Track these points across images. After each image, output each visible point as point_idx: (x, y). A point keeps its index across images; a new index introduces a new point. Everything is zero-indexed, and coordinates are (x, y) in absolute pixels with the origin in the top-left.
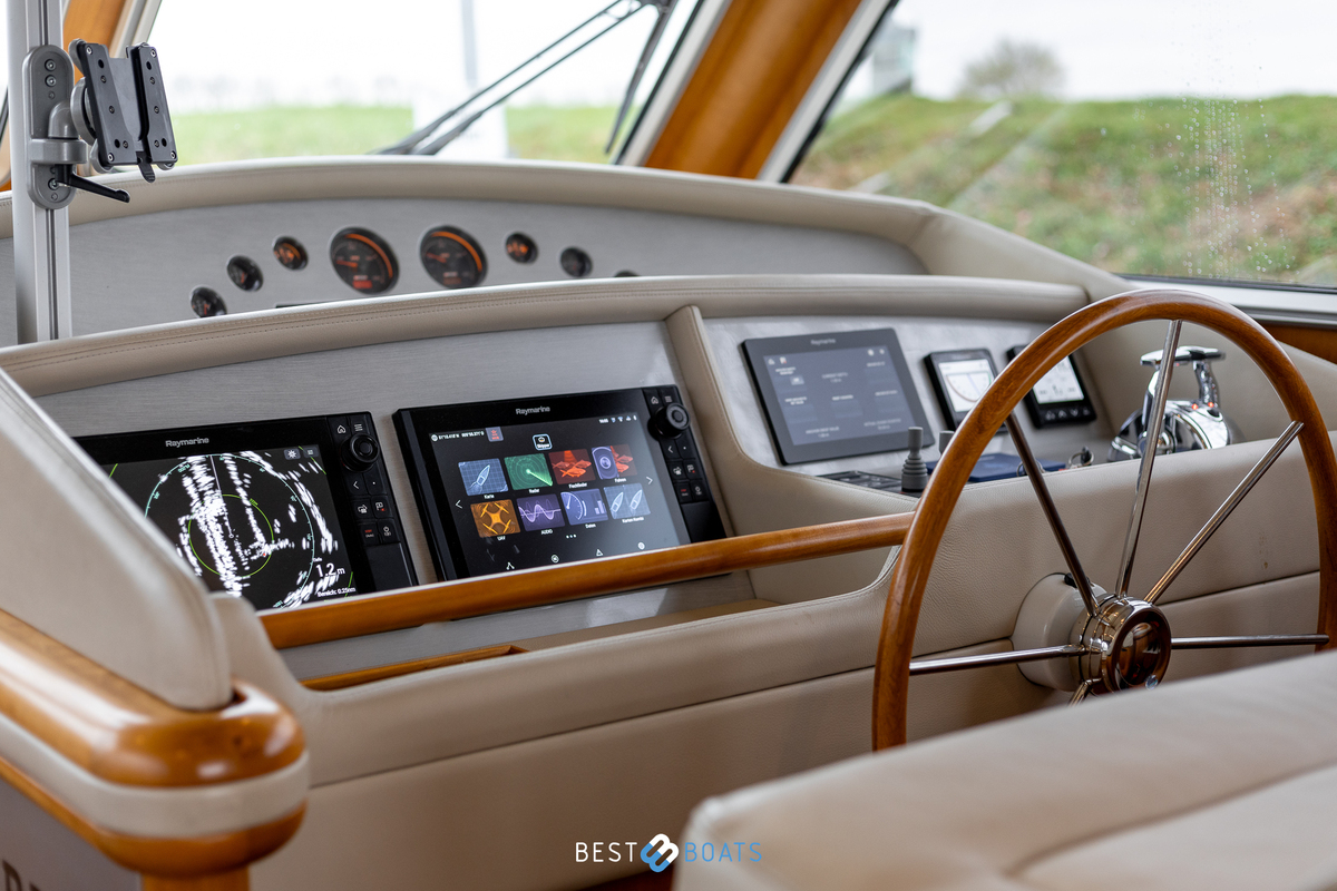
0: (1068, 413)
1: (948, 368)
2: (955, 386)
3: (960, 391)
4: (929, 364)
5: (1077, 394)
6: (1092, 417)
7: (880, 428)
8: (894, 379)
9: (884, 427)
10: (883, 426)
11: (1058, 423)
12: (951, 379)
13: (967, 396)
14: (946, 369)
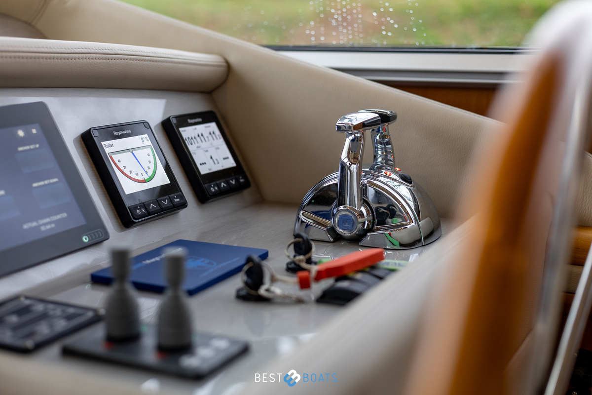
0: (227, 183)
1: (111, 145)
2: (120, 165)
3: (127, 171)
4: (88, 141)
5: (231, 163)
6: (247, 185)
7: (43, 228)
8: (51, 164)
9: (48, 227)
10: (46, 225)
11: (222, 194)
12: (116, 157)
13: (133, 176)
14: (109, 147)
